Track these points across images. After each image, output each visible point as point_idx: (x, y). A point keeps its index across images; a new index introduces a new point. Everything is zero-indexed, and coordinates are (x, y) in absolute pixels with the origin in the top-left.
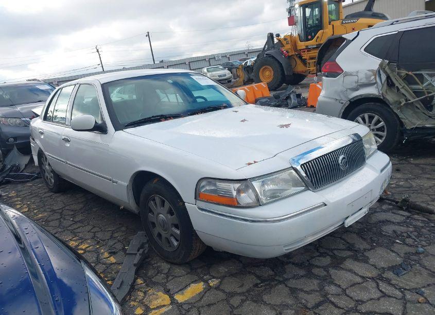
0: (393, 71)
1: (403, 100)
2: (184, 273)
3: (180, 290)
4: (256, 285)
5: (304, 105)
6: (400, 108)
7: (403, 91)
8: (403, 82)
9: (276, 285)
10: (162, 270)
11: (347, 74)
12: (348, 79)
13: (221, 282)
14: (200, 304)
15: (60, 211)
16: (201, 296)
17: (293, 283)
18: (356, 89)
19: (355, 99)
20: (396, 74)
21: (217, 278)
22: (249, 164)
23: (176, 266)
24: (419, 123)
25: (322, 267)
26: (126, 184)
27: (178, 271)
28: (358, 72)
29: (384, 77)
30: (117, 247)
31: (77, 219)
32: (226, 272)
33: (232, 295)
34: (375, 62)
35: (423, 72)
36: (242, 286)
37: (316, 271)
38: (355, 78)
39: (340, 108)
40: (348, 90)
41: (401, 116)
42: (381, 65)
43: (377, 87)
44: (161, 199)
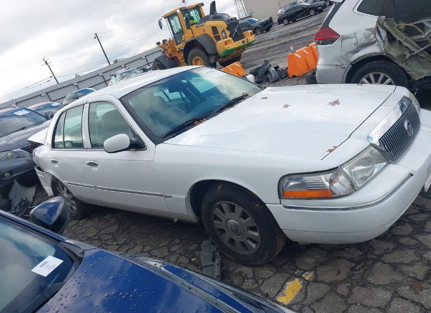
0: (392, 26)
1: (407, 52)
2: (272, 273)
3: (279, 292)
4: (353, 269)
5: (285, 77)
6: (406, 62)
7: (405, 44)
8: (404, 35)
9: (373, 264)
10: (247, 275)
11: (344, 38)
12: (346, 42)
13: (315, 274)
14: (308, 301)
15: (97, 237)
16: (304, 292)
17: (388, 258)
18: (357, 51)
19: (357, 61)
20: (395, 28)
21: (310, 271)
22: (331, 151)
23: (259, 268)
24: (427, 72)
25: (408, 236)
26: (184, 197)
27: (265, 272)
28: (355, 33)
29: (384, 34)
30: (183, 262)
31: (120, 242)
32: (313, 262)
33: (334, 285)
34: (371, 21)
35: (423, 21)
36: (339, 272)
37: (404, 241)
38: (354, 40)
39: (343, 73)
40: (348, 54)
41: (407, 68)
42: (378, 22)
43: (379, 45)
44: (229, 204)
